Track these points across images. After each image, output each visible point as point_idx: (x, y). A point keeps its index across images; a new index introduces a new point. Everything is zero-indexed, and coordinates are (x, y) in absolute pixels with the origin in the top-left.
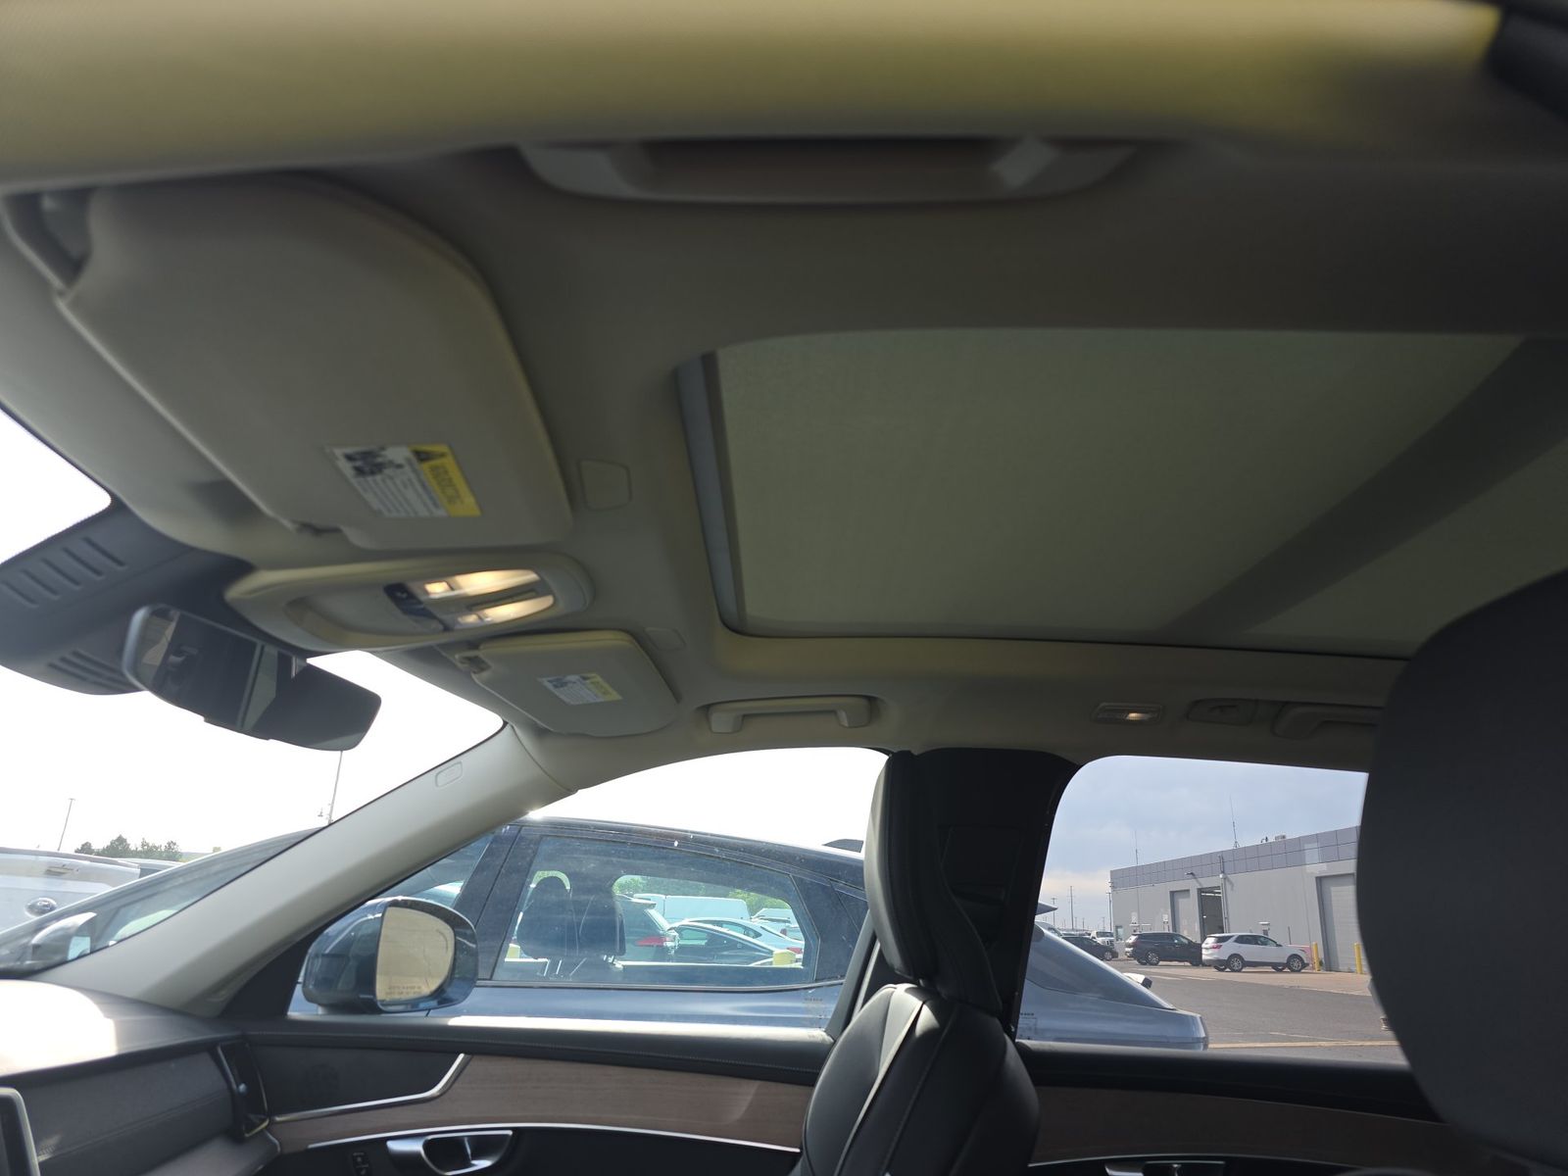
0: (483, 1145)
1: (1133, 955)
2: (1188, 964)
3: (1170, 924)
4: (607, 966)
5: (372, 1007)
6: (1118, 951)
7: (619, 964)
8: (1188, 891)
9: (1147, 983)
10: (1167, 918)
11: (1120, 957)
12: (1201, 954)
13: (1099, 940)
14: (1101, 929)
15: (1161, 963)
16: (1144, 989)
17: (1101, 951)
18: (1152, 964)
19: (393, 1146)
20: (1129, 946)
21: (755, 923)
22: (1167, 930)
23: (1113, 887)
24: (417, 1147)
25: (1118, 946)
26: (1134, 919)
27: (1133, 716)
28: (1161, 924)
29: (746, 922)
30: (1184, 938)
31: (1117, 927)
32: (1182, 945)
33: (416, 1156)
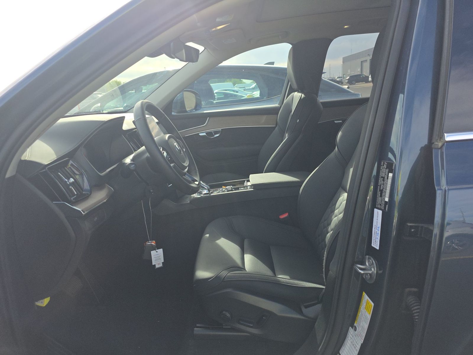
0: (216, 133)
1: (348, 83)
2: (364, 83)
3: (360, 72)
4: (212, 103)
5: (186, 111)
6: (343, 82)
7: (215, 102)
8: (367, 60)
9: (348, 88)
10: (359, 70)
11: (344, 84)
12: (369, 79)
13: (338, 79)
14: (339, 76)
15: (356, 83)
16: (348, 89)
17: (338, 82)
18: (353, 84)
19: (200, 134)
20: (347, 80)
21: (236, 89)
22: (359, 73)
23: (343, 62)
24: (205, 134)
25: (343, 81)
26: (349, 71)
27: (346, 27)
28: (358, 72)
29: (233, 89)
30: (364, 75)
31: (343, 75)
32: (363, 77)
33: (205, 135)
